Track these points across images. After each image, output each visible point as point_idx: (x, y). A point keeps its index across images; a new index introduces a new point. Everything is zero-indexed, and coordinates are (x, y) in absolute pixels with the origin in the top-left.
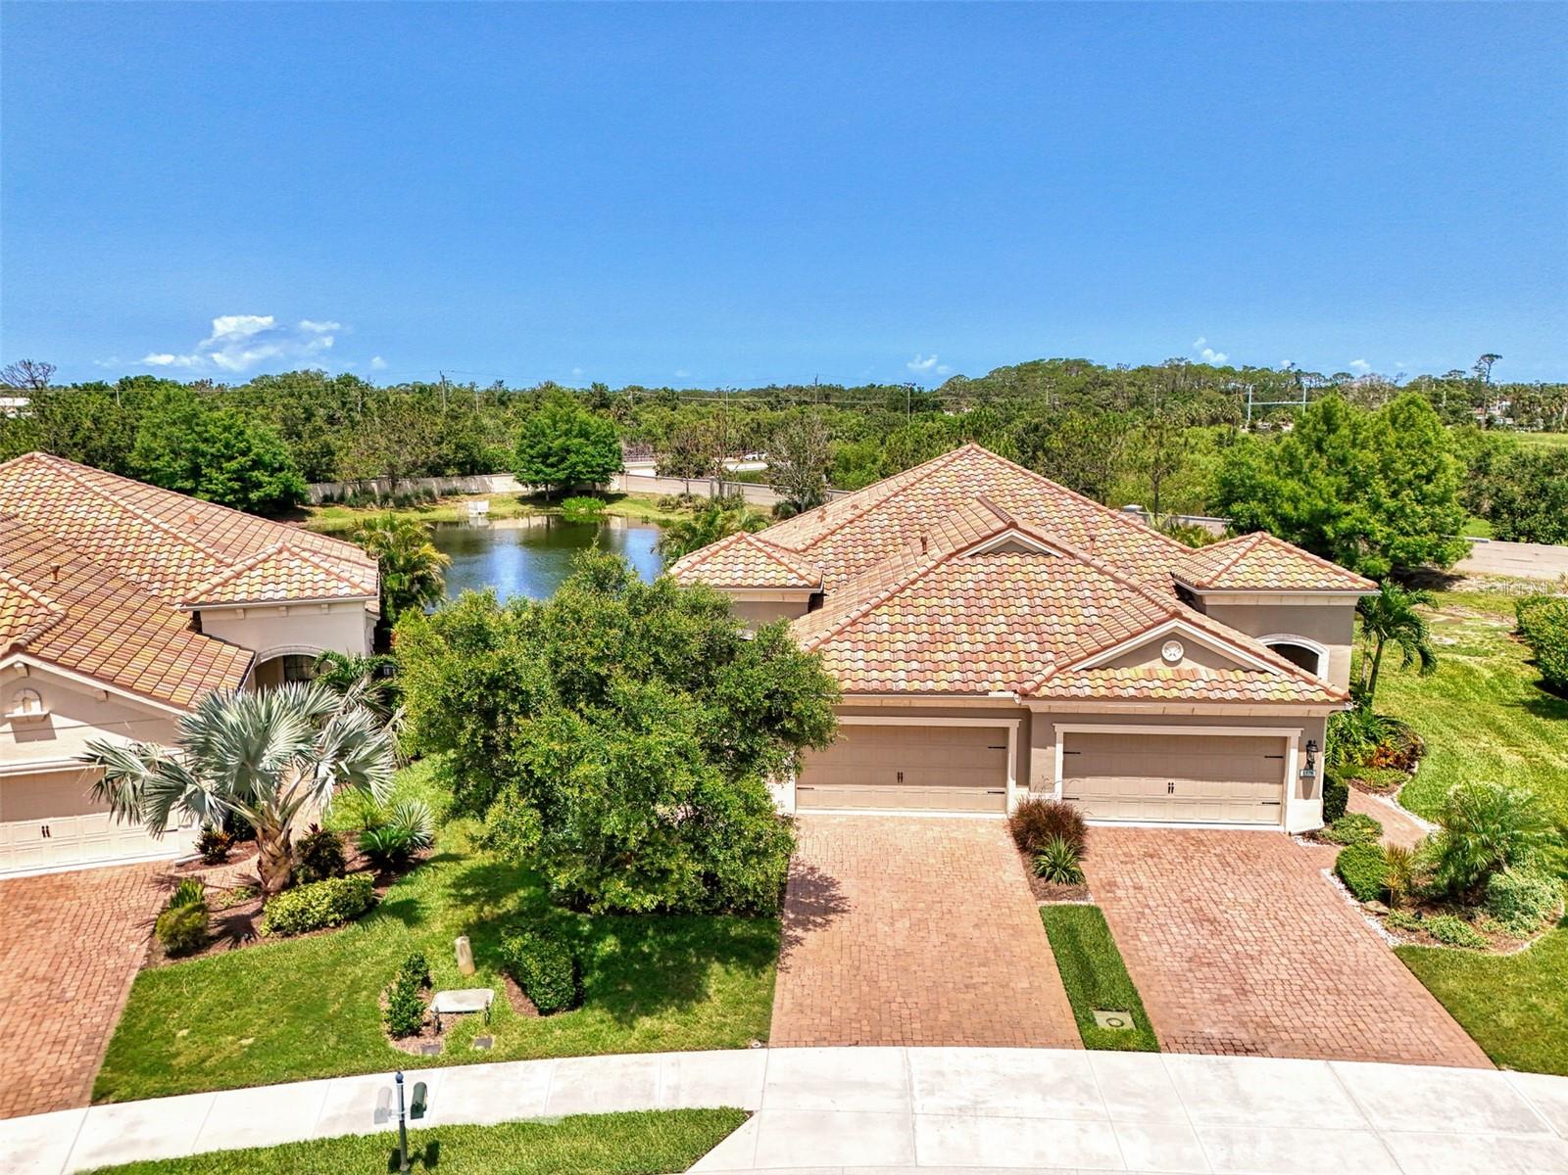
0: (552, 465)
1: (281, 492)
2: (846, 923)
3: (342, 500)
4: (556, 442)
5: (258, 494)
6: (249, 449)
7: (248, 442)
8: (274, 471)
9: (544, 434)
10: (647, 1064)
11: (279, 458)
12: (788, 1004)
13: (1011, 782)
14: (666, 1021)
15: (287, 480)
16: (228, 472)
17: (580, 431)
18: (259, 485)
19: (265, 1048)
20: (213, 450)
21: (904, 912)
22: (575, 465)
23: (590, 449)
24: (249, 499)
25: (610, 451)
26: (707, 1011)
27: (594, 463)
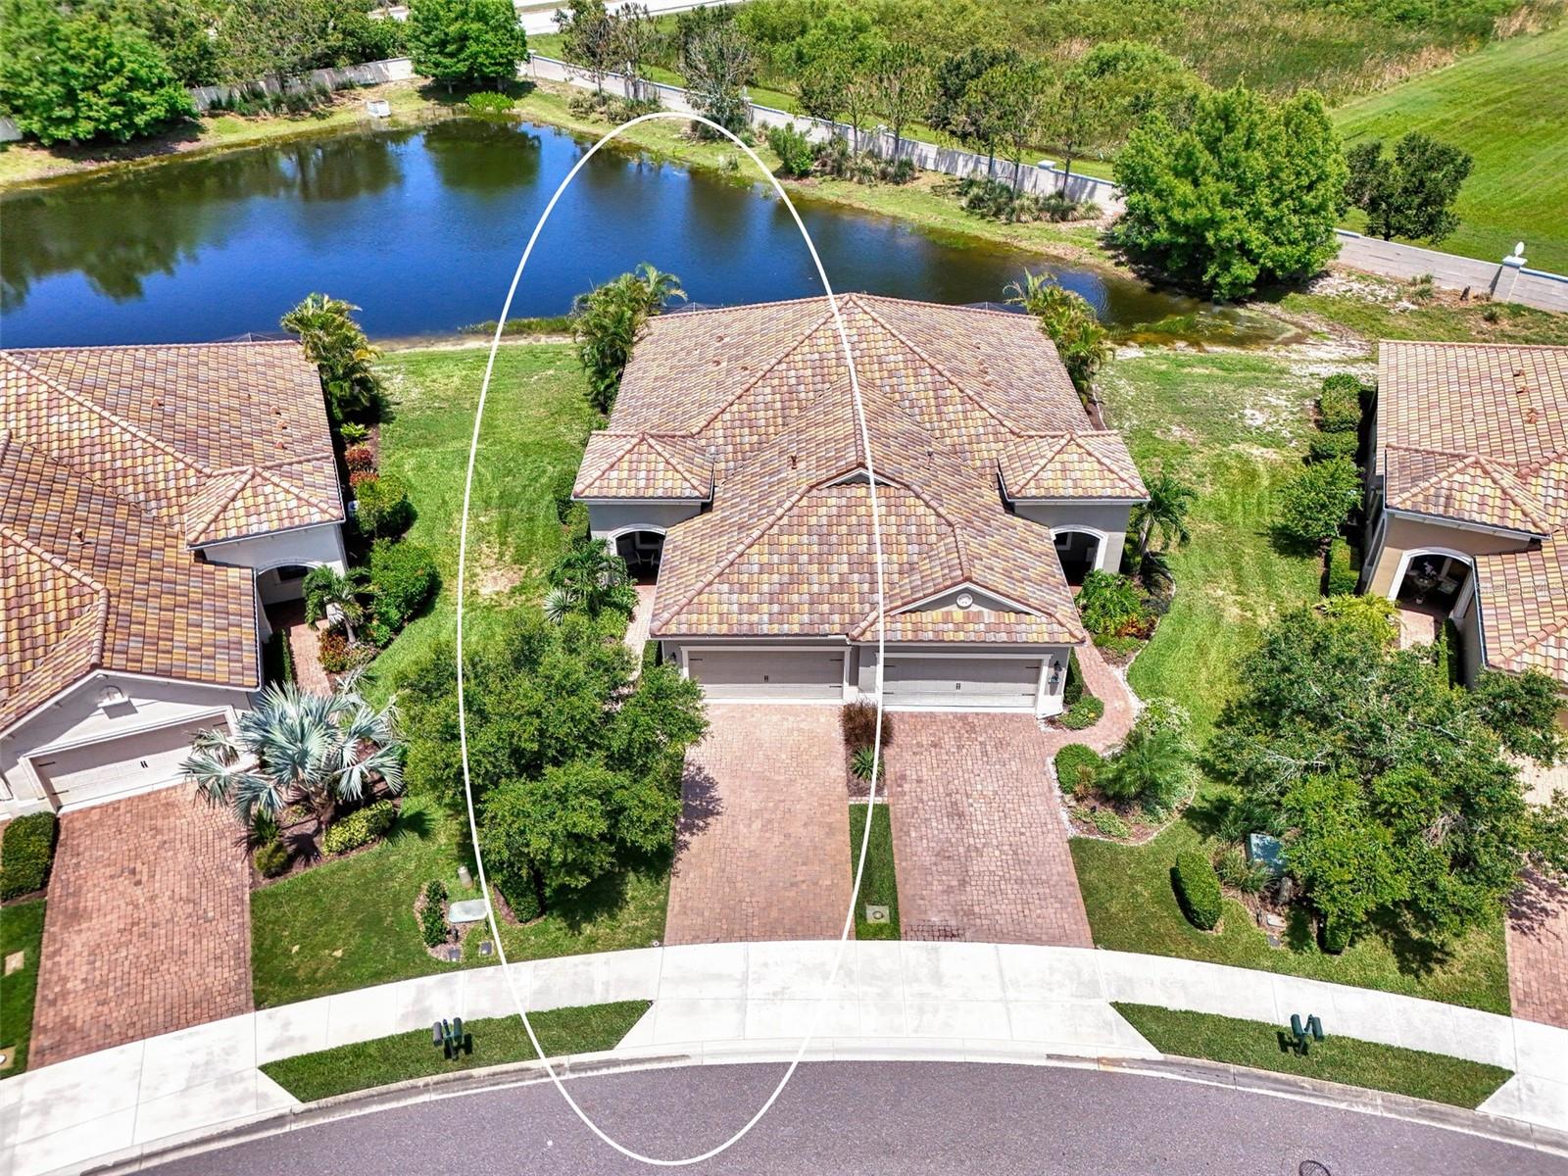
0: (451, 55)
1: (167, 111)
2: (719, 826)
3: (230, 106)
4: (452, 28)
5: (145, 118)
6: (122, 65)
7: (119, 57)
8: (152, 90)
9: (437, 18)
10: (589, 964)
11: (157, 71)
12: (677, 908)
13: (846, 684)
14: (598, 927)
15: (171, 98)
16: (107, 96)
17: (477, 13)
18: (143, 108)
19: (351, 960)
20: (84, 70)
21: (759, 812)
22: (475, 56)
23: (490, 36)
24: (136, 125)
25: (512, 37)
26: (629, 916)
27: (496, 54)
